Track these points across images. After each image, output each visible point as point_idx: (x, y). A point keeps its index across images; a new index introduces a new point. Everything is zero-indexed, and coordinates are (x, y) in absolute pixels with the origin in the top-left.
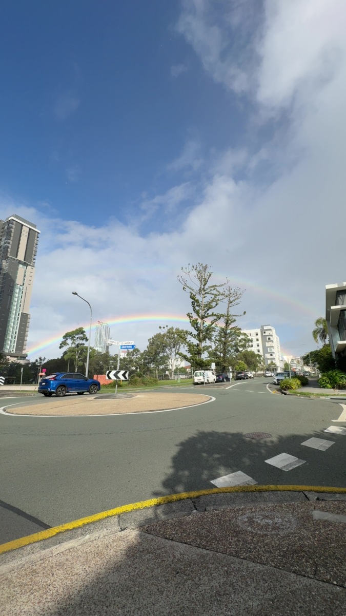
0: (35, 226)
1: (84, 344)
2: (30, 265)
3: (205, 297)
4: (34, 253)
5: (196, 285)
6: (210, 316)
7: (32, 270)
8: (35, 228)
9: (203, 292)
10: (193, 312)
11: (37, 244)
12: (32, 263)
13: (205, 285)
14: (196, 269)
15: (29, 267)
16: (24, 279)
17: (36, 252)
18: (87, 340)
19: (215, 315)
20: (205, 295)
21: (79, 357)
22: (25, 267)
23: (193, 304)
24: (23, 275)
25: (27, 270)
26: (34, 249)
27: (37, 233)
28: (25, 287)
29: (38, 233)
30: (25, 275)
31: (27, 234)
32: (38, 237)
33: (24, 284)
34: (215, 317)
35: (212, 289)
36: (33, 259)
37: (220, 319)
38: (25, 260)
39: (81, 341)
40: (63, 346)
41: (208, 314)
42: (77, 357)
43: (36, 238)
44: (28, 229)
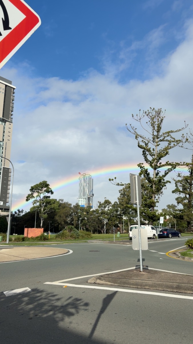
0: (10, 82)
1: (49, 197)
2: (8, 121)
3: (158, 145)
4: (11, 109)
5: (148, 133)
6: (163, 165)
7: (10, 126)
8: (11, 84)
9: (157, 140)
10: (145, 162)
11: (13, 100)
12: (10, 119)
13: (158, 131)
14: (148, 115)
15: (7, 123)
16: (4, 135)
17: (13, 107)
18: (52, 193)
19: (170, 164)
20: (158, 143)
21: (44, 210)
22: (4, 123)
23: (144, 154)
24: (2, 132)
25: (5, 126)
26: (11, 105)
27: (12, 89)
28: (4, 142)
29: (14, 89)
30: (4, 132)
31: (4, 91)
32: (14, 93)
33: (3, 139)
34: (170, 167)
35: (166, 135)
36: (10, 115)
37: (175, 168)
38: (3, 117)
39: (47, 193)
40: (29, 199)
41: (160, 163)
42: (42, 210)
43: (12, 94)
44: (5, 85)
